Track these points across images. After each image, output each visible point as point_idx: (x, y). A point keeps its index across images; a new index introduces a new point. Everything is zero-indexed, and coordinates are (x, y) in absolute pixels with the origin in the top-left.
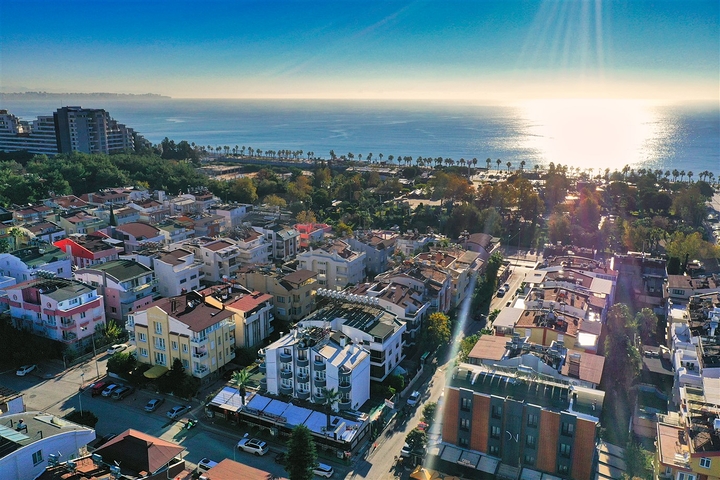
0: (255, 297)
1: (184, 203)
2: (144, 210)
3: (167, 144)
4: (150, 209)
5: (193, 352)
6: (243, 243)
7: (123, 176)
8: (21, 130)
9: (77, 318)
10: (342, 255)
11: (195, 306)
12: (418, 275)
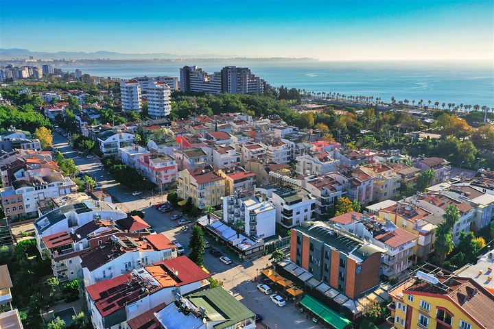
0: (245, 174)
1: (261, 124)
2: (237, 126)
3: (282, 90)
4: (240, 126)
5: (198, 195)
6: (270, 147)
7: (242, 107)
8: (206, 80)
9: (163, 173)
10: (321, 160)
11: (206, 173)
12: (348, 175)
